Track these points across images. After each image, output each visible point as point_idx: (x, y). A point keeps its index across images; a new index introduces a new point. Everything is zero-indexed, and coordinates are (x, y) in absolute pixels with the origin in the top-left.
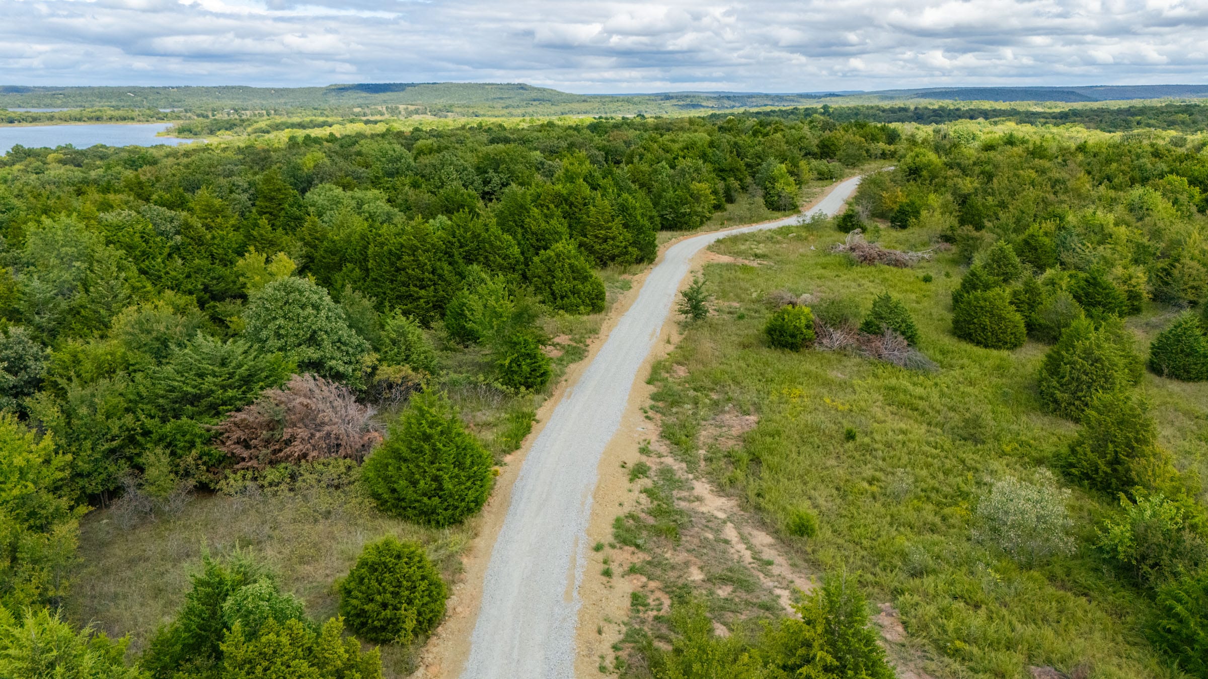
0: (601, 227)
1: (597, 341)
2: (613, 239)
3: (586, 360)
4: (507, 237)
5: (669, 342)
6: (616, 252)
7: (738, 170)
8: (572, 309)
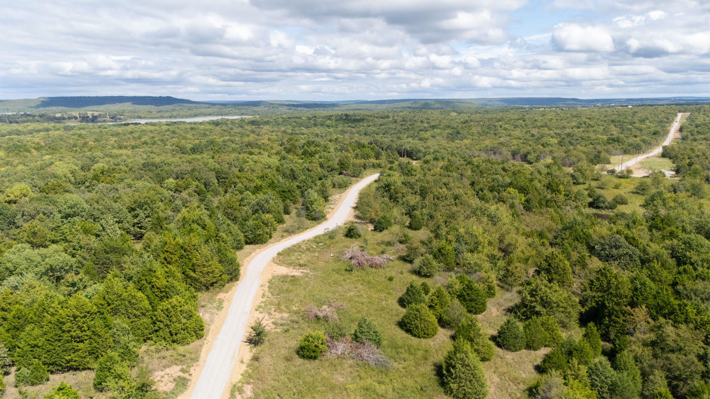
0: (204, 266)
1: (197, 369)
2: (213, 272)
3: (189, 389)
4: (140, 294)
5: (242, 362)
6: (214, 280)
7: (293, 191)
8: (182, 342)
